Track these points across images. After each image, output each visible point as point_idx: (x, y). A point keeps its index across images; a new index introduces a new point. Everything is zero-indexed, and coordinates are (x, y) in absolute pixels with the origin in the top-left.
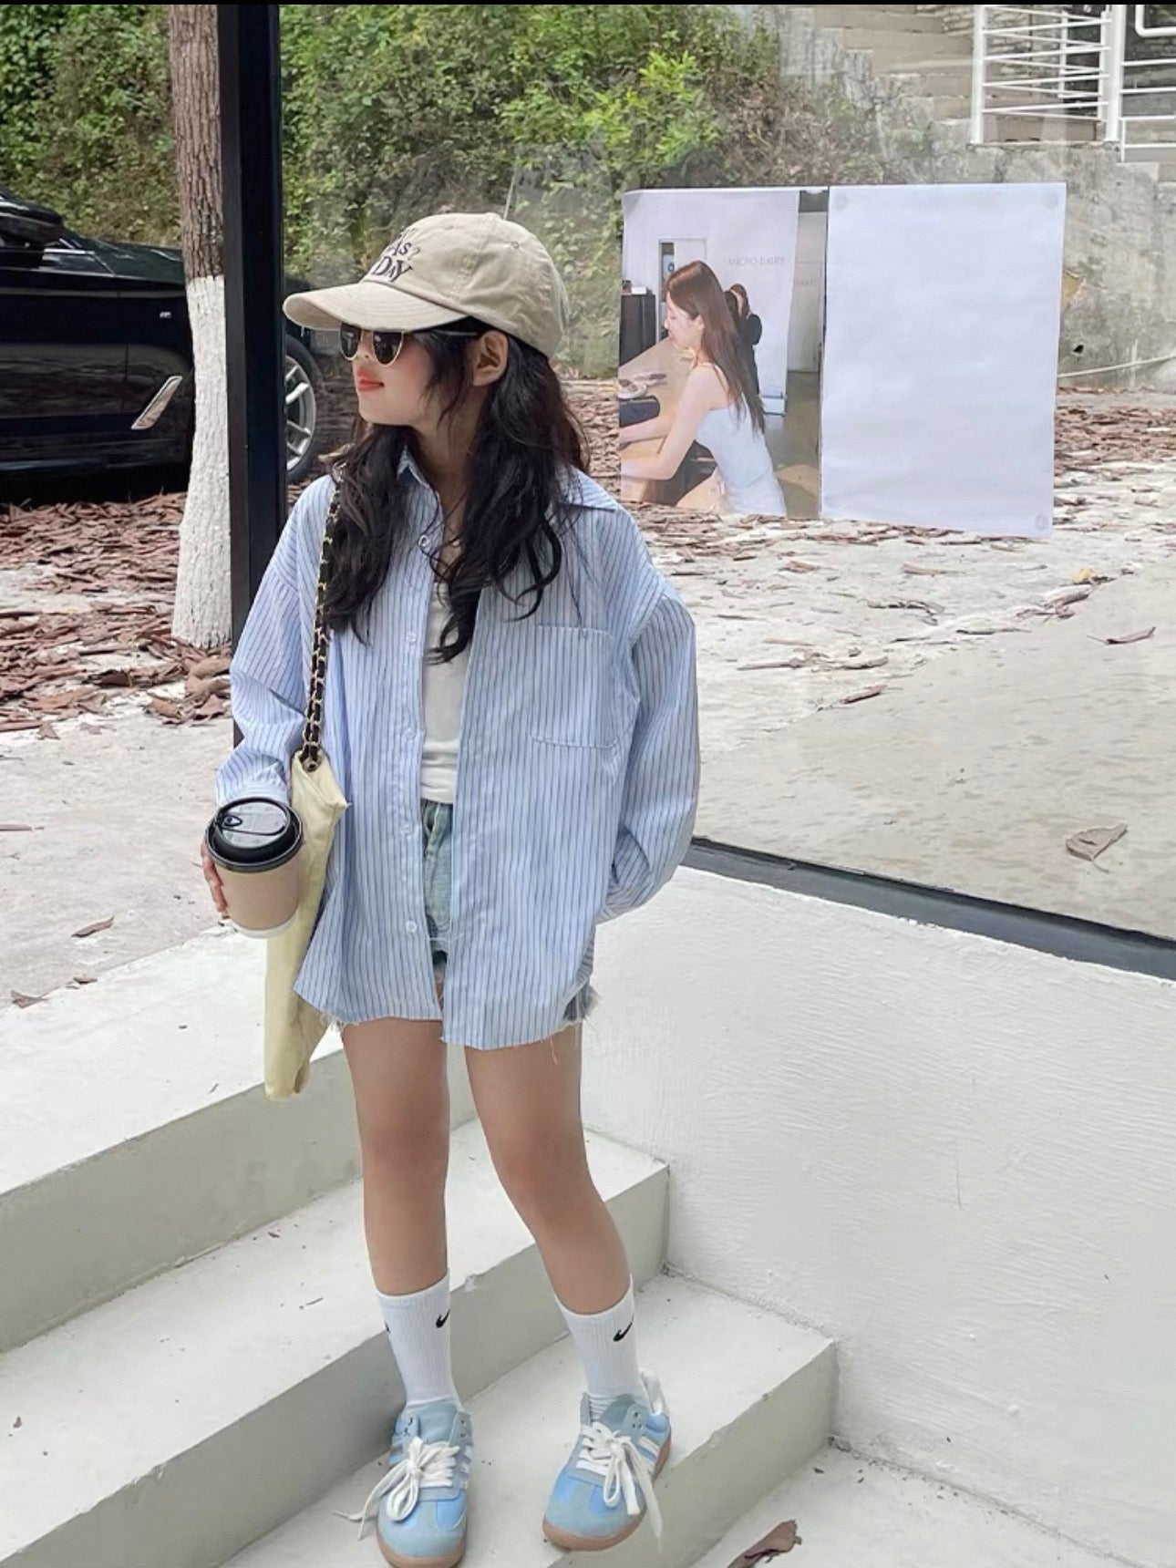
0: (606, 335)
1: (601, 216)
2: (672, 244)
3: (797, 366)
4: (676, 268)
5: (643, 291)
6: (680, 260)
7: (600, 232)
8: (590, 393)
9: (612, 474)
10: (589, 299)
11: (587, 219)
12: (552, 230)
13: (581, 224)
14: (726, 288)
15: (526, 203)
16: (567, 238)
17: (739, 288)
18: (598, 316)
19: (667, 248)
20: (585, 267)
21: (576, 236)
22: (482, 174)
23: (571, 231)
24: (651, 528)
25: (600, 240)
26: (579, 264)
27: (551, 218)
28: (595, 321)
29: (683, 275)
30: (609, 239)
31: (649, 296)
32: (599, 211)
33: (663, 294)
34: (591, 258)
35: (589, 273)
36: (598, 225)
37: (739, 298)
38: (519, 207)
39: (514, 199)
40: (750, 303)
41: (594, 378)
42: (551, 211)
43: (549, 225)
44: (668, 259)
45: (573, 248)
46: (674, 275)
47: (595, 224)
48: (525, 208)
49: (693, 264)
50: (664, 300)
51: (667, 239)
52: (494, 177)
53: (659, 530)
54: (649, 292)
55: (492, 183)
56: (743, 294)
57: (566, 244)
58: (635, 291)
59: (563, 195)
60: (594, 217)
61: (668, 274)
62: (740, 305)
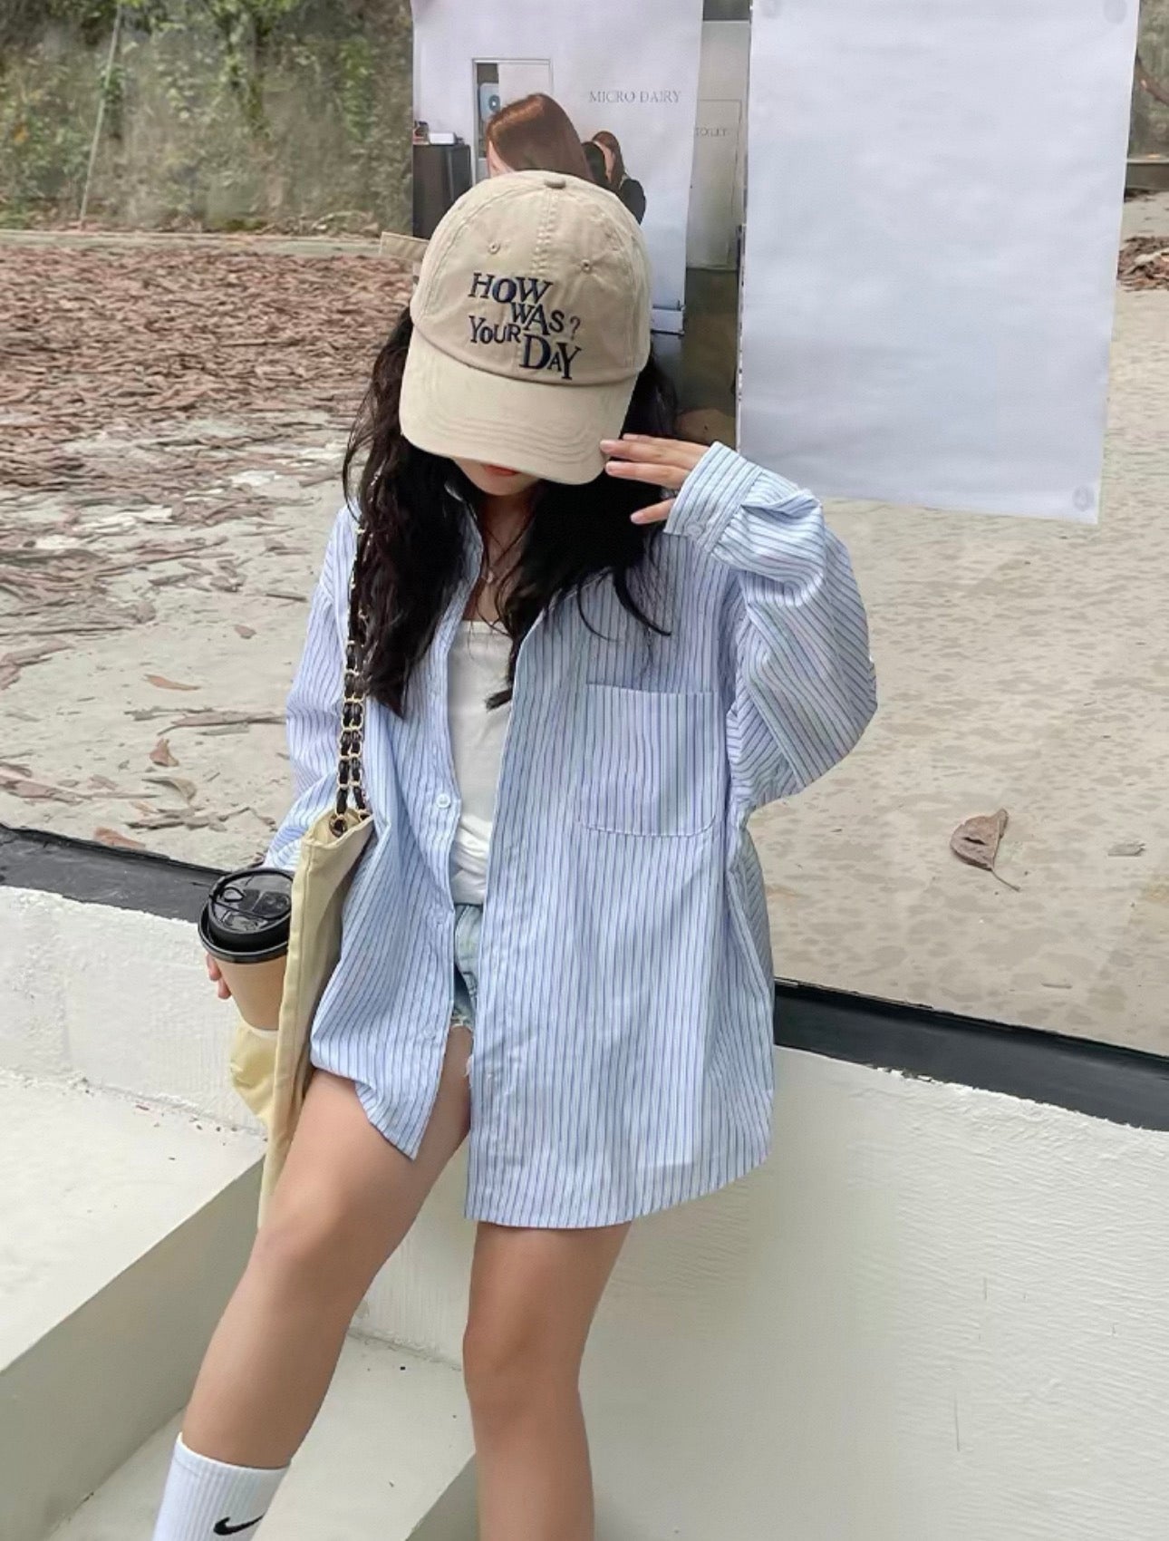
0: (228, 187)
1: (217, 60)
2: (495, 66)
3: (702, 261)
4: (503, 105)
5: (448, 139)
6: (509, 90)
7: (216, 77)
8: (216, 248)
9: (261, 341)
10: (208, 147)
11: (202, 64)
12: (163, 74)
13: (196, 68)
14: (585, 136)
15: (134, 44)
16: (181, 83)
17: (608, 138)
18: (220, 166)
19: (486, 73)
20: (203, 114)
21: (190, 80)
22: (82, 10)
23: (183, 76)
24: (318, 407)
25: (215, 85)
26: (197, 110)
27: (162, 61)
28: (216, 171)
29: (513, 115)
30: (225, 86)
31: (459, 148)
32: (215, 54)
33: (482, 142)
34: (208, 104)
35: (207, 120)
36: (214, 69)
37: (607, 152)
38: (125, 49)
39: (119, 40)
40: (626, 162)
41: (218, 231)
42: (161, 53)
43: (161, 68)
44: (488, 89)
45: (188, 93)
46: (499, 115)
47: (210, 68)
48: (133, 51)
49: (531, 98)
50: (485, 154)
51: (486, 57)
52: (96, 14)
53: (330, 410)
54: (457, 139)
55: (95, 21)
56: (614, 147)
57: (181, 89)
58: (436, 138)
59: (173, 37)
60: (208, 61)
61: (488, 113)
62: (609, 164)
